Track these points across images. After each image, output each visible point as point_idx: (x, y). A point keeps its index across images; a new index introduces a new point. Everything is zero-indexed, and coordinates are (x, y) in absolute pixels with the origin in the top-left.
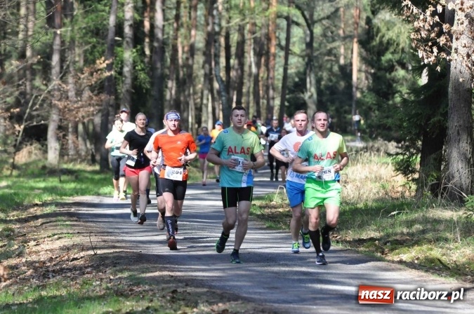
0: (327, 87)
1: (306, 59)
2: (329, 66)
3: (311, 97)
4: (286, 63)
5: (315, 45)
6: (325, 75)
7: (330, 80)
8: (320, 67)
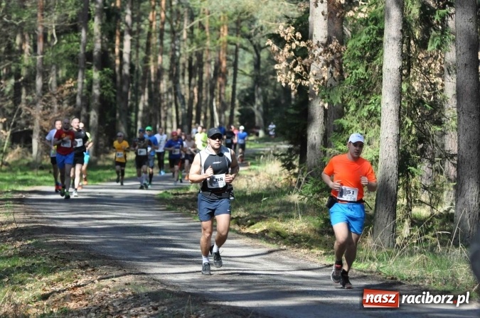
0: (272, 101)
1: (255, 78)
2: (273, 84)
3: (258, 109)
4: (235, 82)
5: (262, 66)
6: (270, 92)
7: (274, 95)
8: (267, 84)
